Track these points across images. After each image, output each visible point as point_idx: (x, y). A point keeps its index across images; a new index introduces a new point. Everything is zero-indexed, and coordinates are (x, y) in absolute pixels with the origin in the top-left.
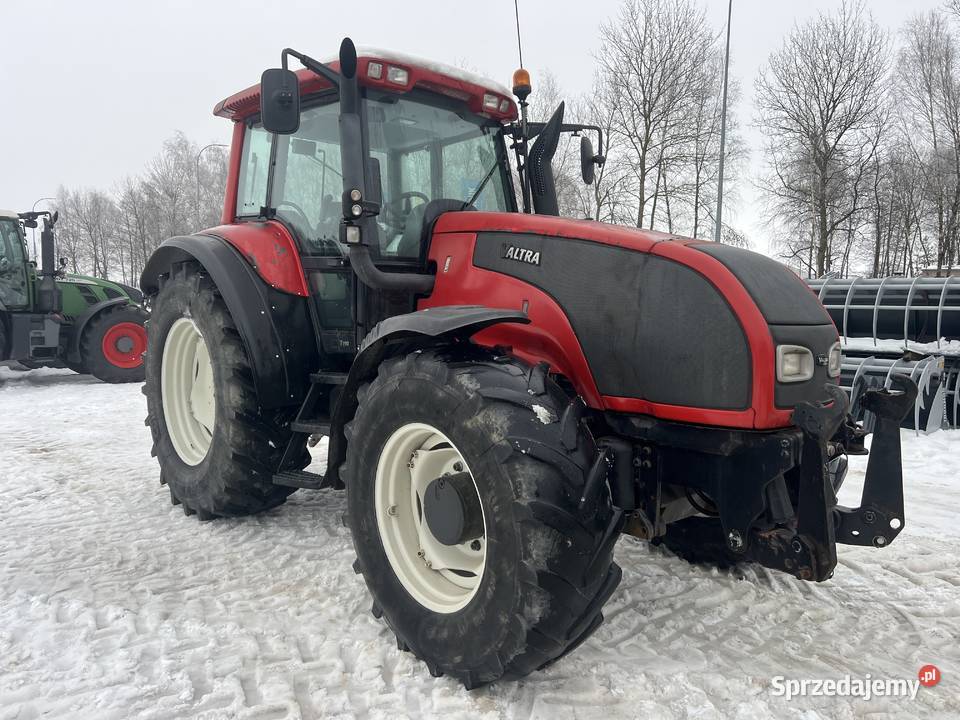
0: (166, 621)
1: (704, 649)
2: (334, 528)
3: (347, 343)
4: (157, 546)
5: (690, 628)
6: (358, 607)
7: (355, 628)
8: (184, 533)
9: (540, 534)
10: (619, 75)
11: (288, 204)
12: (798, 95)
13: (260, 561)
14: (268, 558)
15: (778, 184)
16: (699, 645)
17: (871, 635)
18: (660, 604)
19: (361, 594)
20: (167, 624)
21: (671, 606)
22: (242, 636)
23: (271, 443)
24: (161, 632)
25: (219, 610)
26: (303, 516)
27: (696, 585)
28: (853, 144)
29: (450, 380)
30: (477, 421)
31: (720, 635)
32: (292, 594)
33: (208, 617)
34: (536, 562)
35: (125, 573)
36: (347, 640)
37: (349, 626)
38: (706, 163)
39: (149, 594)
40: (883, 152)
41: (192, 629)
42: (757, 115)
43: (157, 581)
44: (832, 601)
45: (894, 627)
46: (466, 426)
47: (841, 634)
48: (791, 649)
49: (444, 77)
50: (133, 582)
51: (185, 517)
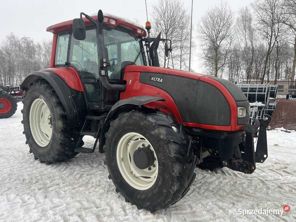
0: (47, 199)
1: (214, 194)
2: (92, 165)
3: (98, 107)
4: (34, 174)
5: (208, 189)
6: (108, 189)
7: (109, 196)
8: (42, 169)
9: (177, 165)
10: (158, 21)
11: (74, 61)
12: (209, 30)
13: (71, 177)
14: (73, 176)
15: (204, 55)
16: (212, 194)
17: (256, 187)
18: (198, 182)
19: (108, 186)
20: (47, 200)
21: (200, 182)
22: (74, 202)
23: (72, 139)
24: (46, 203)
25: (63, 194)
26: (80, 162)
27: (206, 176)
28: (224, 45)
29: (146, 119)
30: (155, 132)
31: (217, 190)
32: (85, 187)
33: (60, 196)
34: (176, 174)
35: (26, 184)
36: (108, 200)
37: (107, 196)
38: (184, 49)
39: (37, 190)
40: (232, 47)
41: (56, 201)
42: (198, 35)
43: (38, 186)
44: (243, 178)
45: (261, 184)
46: (152, 134)
47: (248, 187)
48: (237, 192)
49: (127, 23)
50: (30, 186)
51: (40, 164)
